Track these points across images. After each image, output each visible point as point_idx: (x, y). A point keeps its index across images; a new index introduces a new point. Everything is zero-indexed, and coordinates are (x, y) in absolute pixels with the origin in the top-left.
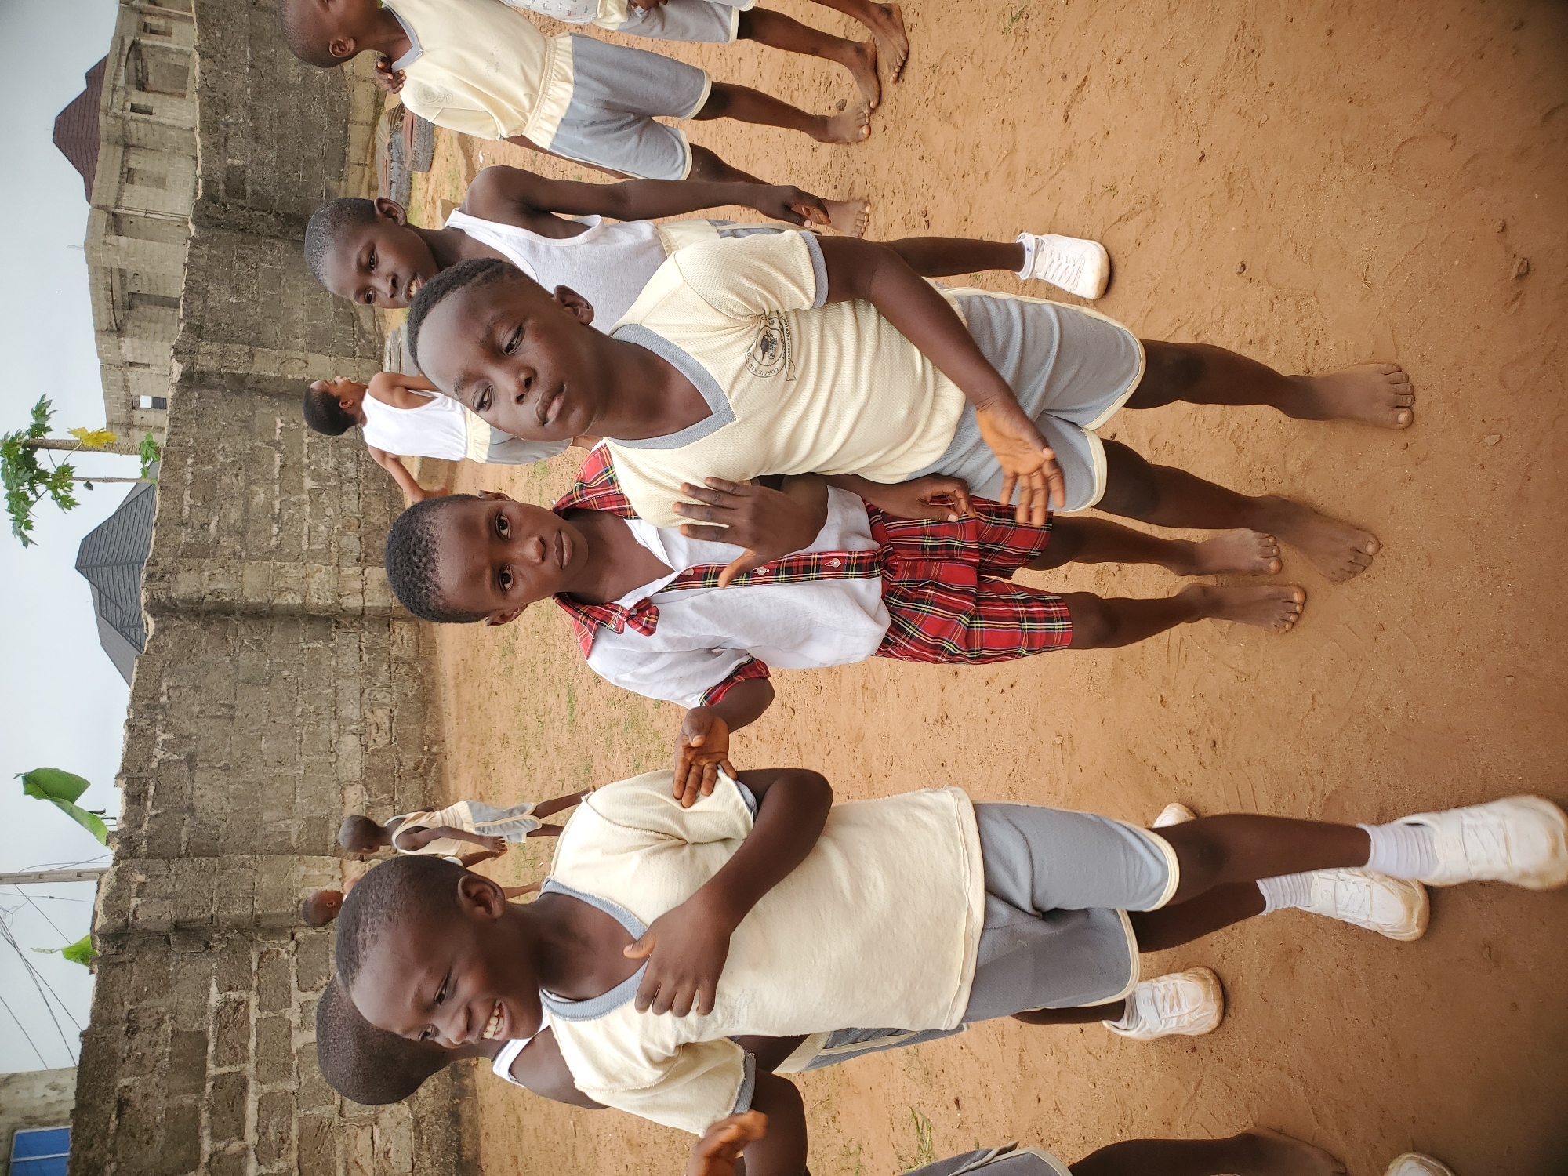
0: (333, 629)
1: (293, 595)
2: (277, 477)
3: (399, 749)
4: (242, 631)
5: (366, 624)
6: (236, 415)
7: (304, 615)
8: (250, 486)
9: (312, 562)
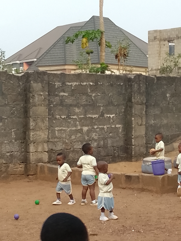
1: (34, 125)
2: (87, 116)
4: (18, 107)
6: (114, 99)
7: (26, 130)
8: (82, 106)
9: (50, 131)
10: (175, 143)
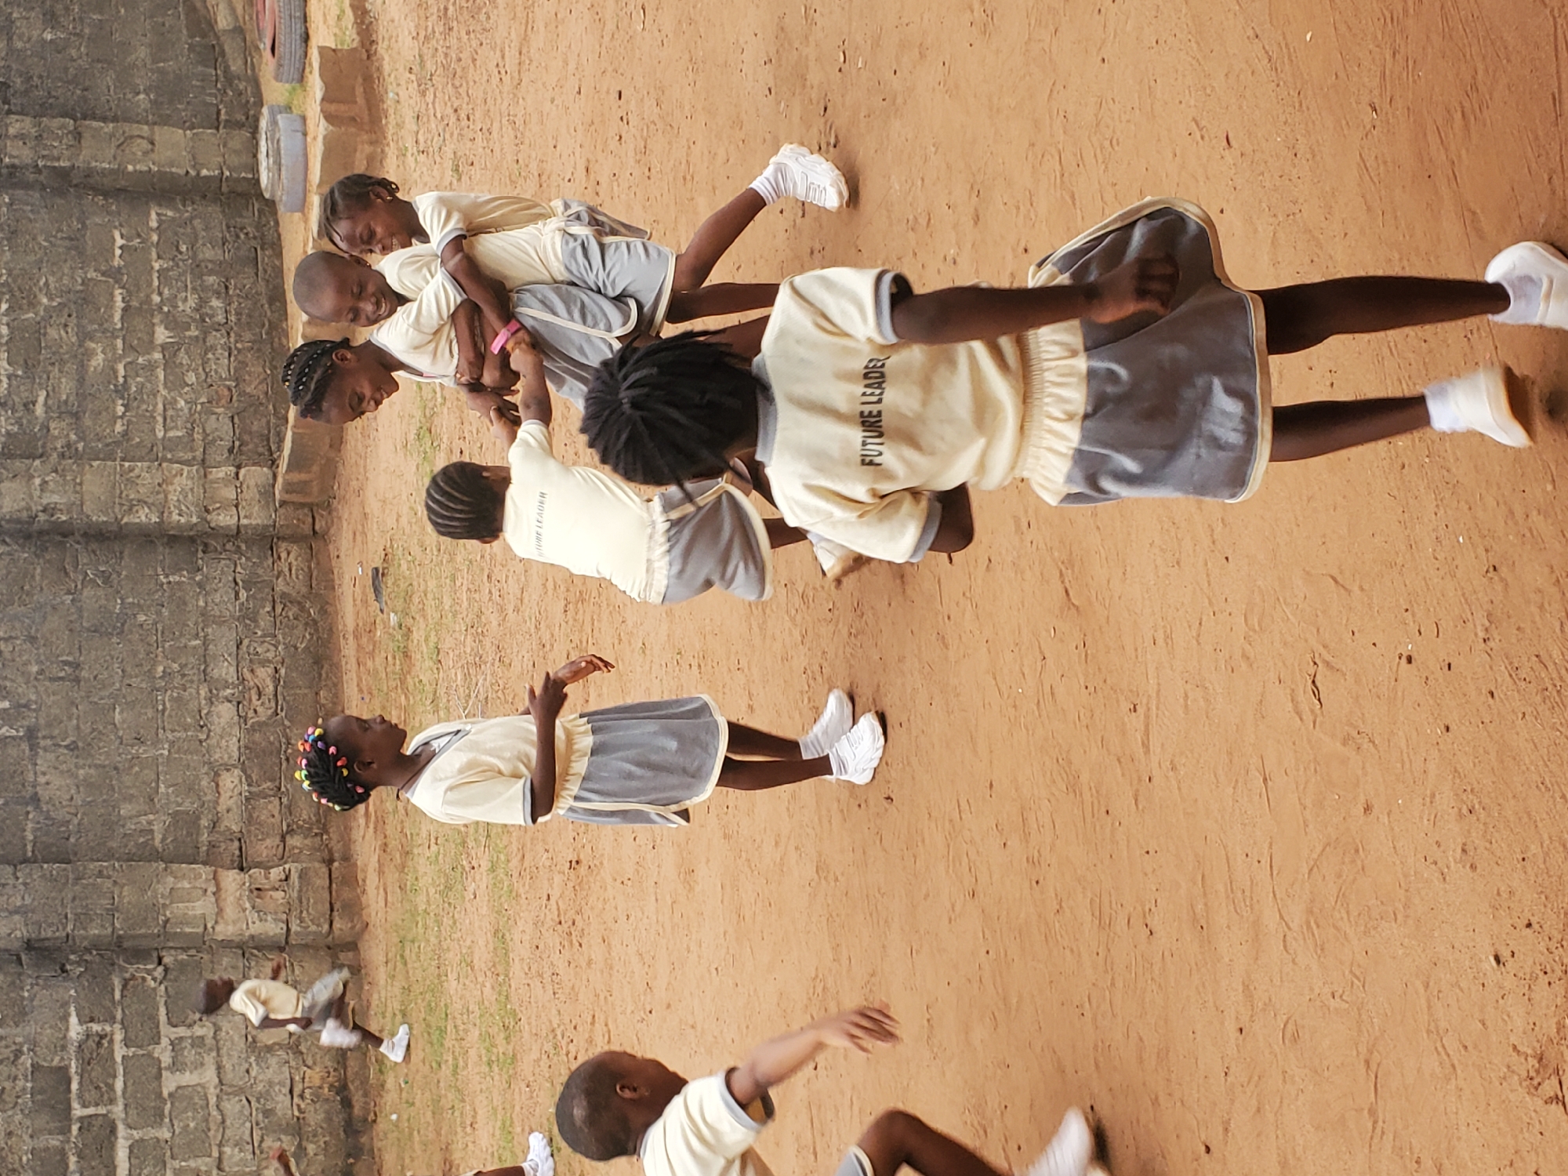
0: (200, 554)
1: (147, 510)
2: (119, 326)
3: (287, 723)
4: (83, 559)
5: (243, 547)
6: (60, 230)
7: (162, 536)
8: (84, 341)
9: (169, 456)
10: (216, 22)
